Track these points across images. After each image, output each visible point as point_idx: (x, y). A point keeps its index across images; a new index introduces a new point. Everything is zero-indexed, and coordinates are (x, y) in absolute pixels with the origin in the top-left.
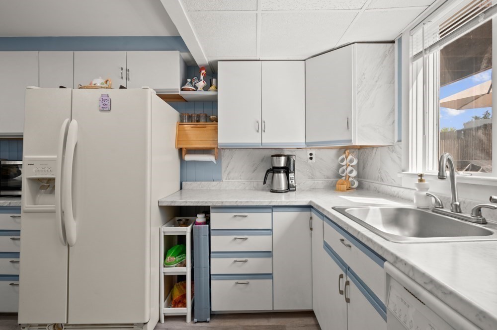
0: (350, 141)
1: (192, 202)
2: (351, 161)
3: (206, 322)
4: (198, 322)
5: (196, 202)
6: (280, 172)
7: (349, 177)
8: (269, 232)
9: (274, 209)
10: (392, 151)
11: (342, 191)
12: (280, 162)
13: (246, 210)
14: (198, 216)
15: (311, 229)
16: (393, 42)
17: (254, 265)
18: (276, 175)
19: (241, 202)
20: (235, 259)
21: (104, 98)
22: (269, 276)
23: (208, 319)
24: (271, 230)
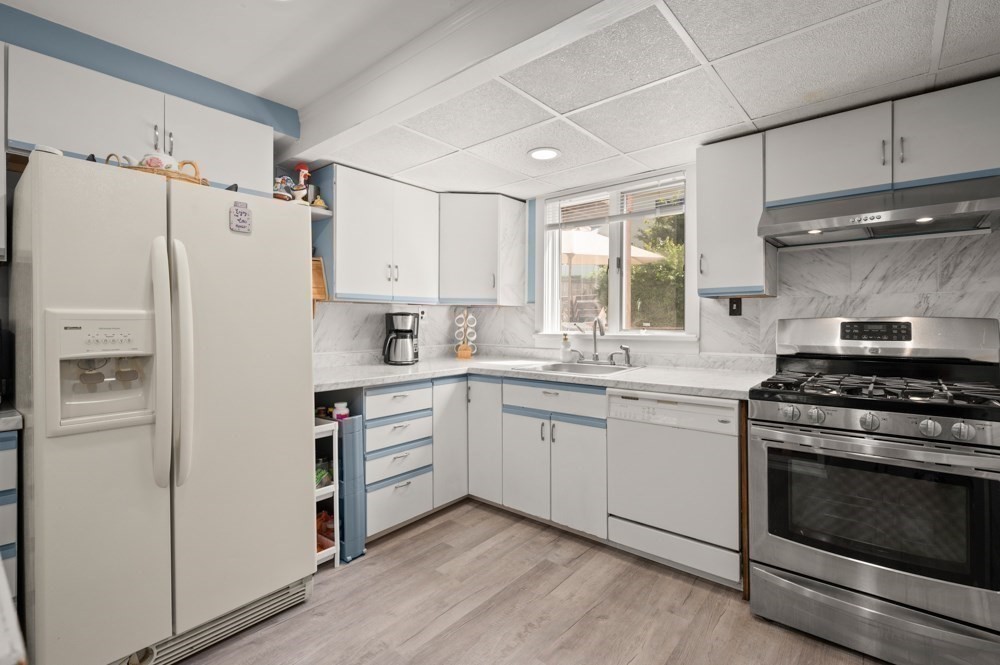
0: (496, 300)
1: (345, 383)
2: (472, 322)
3: (363, 555)
4: (353, 559)
5: (350, 383)
6: (405, 337)
7: (468, 340)
8: (429, 412)
9: (435, 382)
10: (522, 312)
11: (466, 358)
12: (405, 323)
13: (408, 387)
14: (336, 405)
15: (469, 401)
16: (524, 201)
17: (416, 458)
18: (400, 341)
19: (404, 377)
20: (395, 456)
21: (240, 210)
22: (429, 468)
23: (365, 550)
24: (431, 409)
